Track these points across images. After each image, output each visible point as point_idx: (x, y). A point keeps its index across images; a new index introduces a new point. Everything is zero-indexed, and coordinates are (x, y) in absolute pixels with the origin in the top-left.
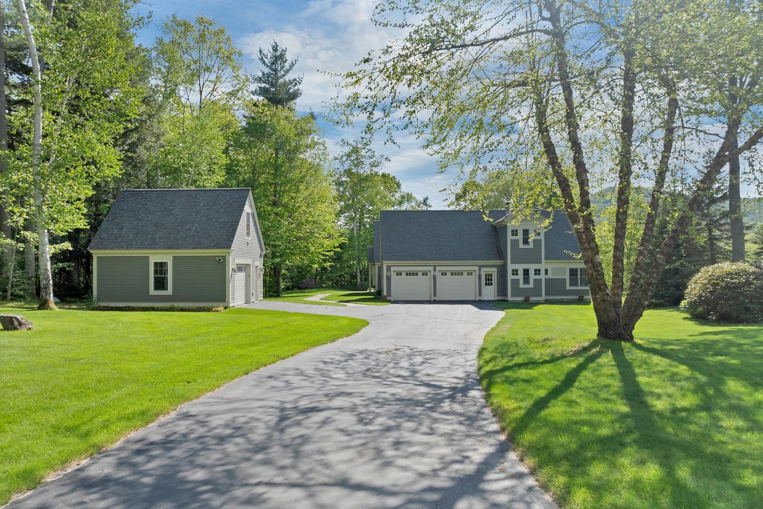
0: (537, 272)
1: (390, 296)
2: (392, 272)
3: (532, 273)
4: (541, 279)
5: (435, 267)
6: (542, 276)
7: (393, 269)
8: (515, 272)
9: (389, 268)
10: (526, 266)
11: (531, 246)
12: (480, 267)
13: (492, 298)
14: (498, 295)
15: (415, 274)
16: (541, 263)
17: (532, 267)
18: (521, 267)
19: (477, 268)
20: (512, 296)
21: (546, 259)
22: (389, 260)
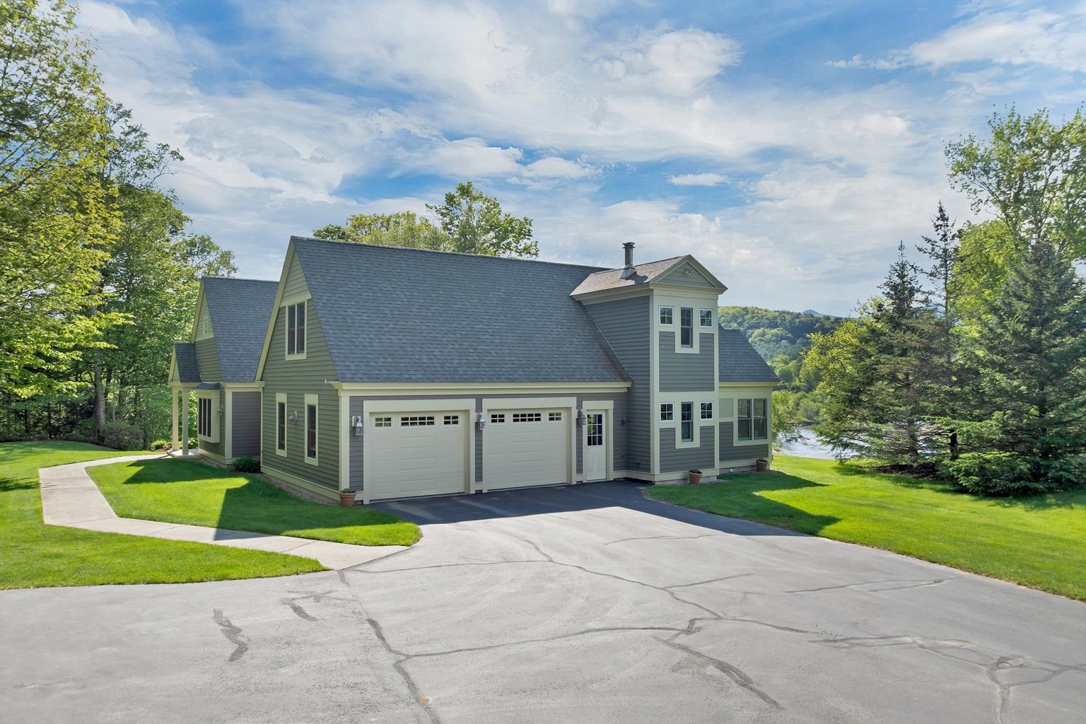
0: (707, 411)
1: (361, 488)
2: (366, 415)
3: (697, 412)
4: (713, 428)
5: (479, 399)
6: (714, 421)
7: (368, 406)
8: (666, 411)
9: (357, 405)
10: (687, 397)
11: (696, 349)
12: (581, 398)
13: (601, 476)
14: (616, 468)
15: (426, 420)
16: (713, 389)
17: (697, 399)
18: (676, 399)
19: (572, 402)
20: (663, 470)
21: (721, 380)
22: (362, 381)
